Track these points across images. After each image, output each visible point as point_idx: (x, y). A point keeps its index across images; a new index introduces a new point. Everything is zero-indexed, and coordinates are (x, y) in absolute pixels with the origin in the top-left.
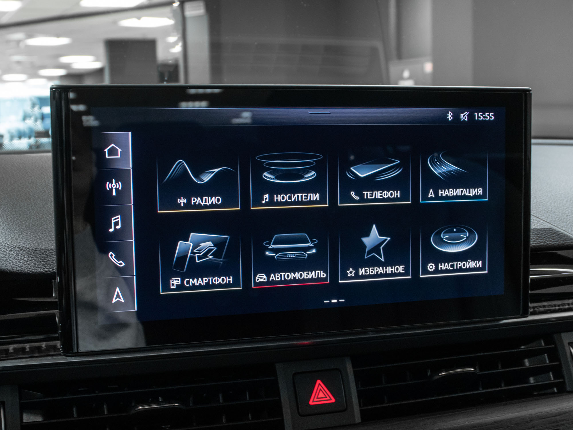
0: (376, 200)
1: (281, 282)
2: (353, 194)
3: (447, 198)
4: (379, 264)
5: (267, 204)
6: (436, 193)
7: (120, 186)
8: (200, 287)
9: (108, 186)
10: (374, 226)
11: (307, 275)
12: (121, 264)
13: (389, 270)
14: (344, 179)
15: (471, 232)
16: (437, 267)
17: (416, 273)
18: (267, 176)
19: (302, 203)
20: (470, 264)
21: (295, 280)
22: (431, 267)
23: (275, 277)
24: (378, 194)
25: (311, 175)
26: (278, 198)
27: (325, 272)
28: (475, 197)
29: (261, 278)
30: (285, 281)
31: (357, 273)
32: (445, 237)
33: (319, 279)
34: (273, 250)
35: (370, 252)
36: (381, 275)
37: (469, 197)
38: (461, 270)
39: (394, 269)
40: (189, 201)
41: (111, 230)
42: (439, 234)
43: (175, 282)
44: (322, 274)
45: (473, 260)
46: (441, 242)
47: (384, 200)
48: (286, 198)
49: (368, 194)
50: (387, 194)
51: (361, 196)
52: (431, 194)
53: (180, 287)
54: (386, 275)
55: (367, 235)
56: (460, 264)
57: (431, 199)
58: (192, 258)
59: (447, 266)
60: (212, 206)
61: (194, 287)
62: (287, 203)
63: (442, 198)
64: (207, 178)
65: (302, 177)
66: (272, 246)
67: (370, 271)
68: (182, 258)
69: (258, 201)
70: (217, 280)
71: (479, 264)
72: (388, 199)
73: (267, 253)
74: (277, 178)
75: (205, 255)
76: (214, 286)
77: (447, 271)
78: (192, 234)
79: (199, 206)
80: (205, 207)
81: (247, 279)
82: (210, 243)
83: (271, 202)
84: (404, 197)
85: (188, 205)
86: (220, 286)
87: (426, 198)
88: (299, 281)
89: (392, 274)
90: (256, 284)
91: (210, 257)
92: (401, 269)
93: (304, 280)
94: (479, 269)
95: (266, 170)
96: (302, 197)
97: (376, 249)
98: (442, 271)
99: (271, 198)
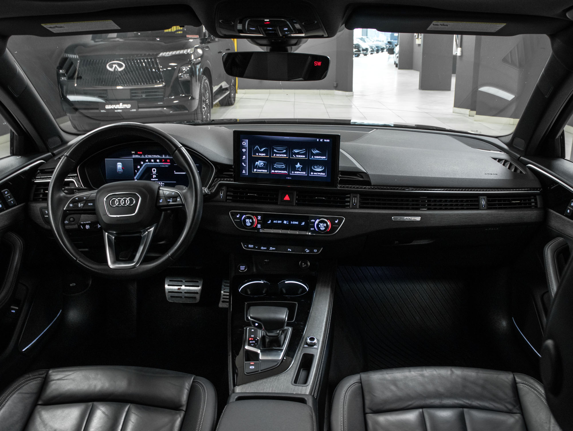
0: (299, 157)
1: (277, 173)
2: (294, 156)
3: (316, 158)
4: (299, 171)
5: (275, 156)
6: (314, 157)
7: (245, 150)
8: (260, 172)
9: (243, 150)
10: (298, 163)
11: (283, 172)
12: (245, 165)
13: (302, 173)
14: (292, 152)
15: (322, 167)
16: (313, 173)
17: (308, 174)
18: (275, 150)
19: (282, 157)
20: (322, 174)
21: (280, 173)
22: (312, 173)
23: (276, 171)
24: (300, 156)
25: (285, 151)
26: (277, 155)
27: (287, 171)
28: (324, 159)
29: (273, 171)
30: (278, 173)
31: (294, 173)
32: (316, 167)
33: (285, 173)
34: (276, 166)
35: (297, 168)
36: (300, 174)
37: (322, 159)
38: (319, 175)
39: (303, 173)
40: (259, 154)
41: (243, 159)
42: (314, 166)
43: (255, 170)
44: (286, 172)
45: (323, 173)
46: (315, 168)
47: (301, 157)
48: (279, 155)
49: (297, 156)
50: (302, 156)
51: (296, 156)
52: (312, 157)
53: (256, 171)
54: (301, 174)
55: (297, 165)
56: (319, 174)
57: (312, 158)
58: (259, 166)
59: (316, 174)
60: (263, 156)
61: (259, 172)
62: (279, 156)
63: (315, 158)
64: (262, 150)
65: (282, 151)
66: (276, 165)
67: (297, 173)
68: (257, 165)
69: (273, 156)
70: (264, 171)
71: (324, 174)
72: (302, 158)
73: (275, 166)
74: (277, 151)
75: (261, 165)
76: (263, 172)
77: (316, 175)
78: (259, 161)
79: (261, 155)
80: (262, 156)
81: (270, 171)
82: (263, 163)
83: (276, 156)
84: (306, 157)
85: (258, 155)
86: (264, 172)
87: (311, 158)
88: (281, 173)
89: (302, 174)
90: (272, 172)
91: (262, 166)
92: (305, 173)
93: (282, 173)
94: (324, 175)
95: (275, 149)
96: (283, 155)
97: (299, 168)
98: (315, 175)
99: (276, 155)
